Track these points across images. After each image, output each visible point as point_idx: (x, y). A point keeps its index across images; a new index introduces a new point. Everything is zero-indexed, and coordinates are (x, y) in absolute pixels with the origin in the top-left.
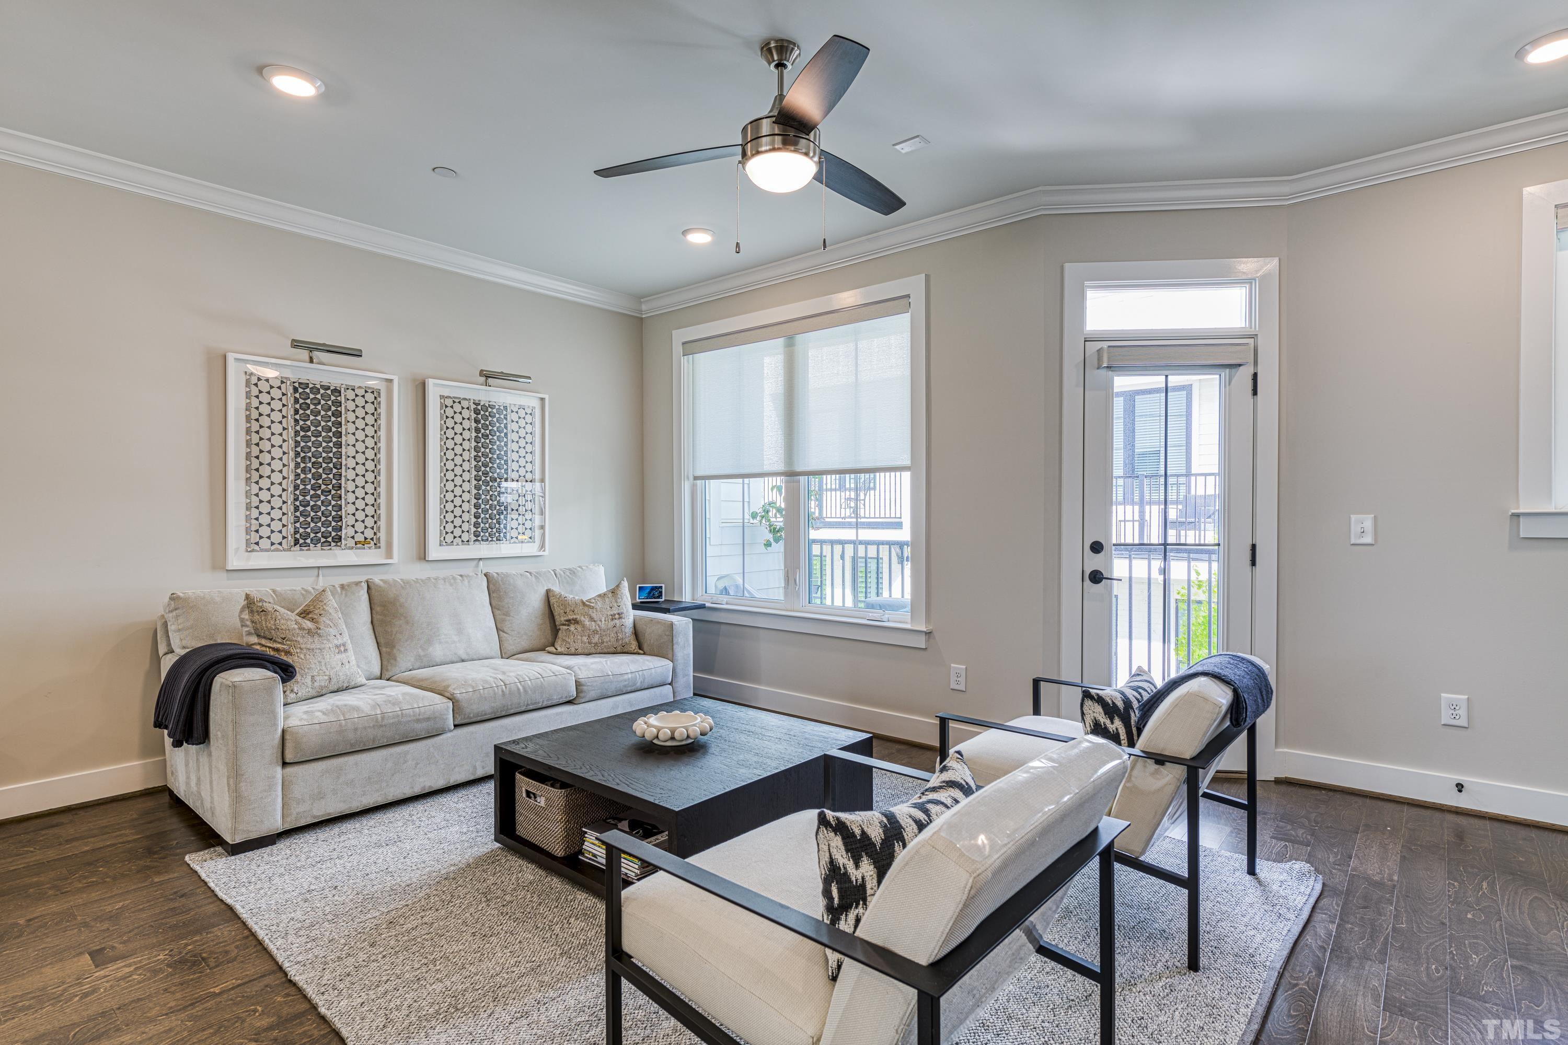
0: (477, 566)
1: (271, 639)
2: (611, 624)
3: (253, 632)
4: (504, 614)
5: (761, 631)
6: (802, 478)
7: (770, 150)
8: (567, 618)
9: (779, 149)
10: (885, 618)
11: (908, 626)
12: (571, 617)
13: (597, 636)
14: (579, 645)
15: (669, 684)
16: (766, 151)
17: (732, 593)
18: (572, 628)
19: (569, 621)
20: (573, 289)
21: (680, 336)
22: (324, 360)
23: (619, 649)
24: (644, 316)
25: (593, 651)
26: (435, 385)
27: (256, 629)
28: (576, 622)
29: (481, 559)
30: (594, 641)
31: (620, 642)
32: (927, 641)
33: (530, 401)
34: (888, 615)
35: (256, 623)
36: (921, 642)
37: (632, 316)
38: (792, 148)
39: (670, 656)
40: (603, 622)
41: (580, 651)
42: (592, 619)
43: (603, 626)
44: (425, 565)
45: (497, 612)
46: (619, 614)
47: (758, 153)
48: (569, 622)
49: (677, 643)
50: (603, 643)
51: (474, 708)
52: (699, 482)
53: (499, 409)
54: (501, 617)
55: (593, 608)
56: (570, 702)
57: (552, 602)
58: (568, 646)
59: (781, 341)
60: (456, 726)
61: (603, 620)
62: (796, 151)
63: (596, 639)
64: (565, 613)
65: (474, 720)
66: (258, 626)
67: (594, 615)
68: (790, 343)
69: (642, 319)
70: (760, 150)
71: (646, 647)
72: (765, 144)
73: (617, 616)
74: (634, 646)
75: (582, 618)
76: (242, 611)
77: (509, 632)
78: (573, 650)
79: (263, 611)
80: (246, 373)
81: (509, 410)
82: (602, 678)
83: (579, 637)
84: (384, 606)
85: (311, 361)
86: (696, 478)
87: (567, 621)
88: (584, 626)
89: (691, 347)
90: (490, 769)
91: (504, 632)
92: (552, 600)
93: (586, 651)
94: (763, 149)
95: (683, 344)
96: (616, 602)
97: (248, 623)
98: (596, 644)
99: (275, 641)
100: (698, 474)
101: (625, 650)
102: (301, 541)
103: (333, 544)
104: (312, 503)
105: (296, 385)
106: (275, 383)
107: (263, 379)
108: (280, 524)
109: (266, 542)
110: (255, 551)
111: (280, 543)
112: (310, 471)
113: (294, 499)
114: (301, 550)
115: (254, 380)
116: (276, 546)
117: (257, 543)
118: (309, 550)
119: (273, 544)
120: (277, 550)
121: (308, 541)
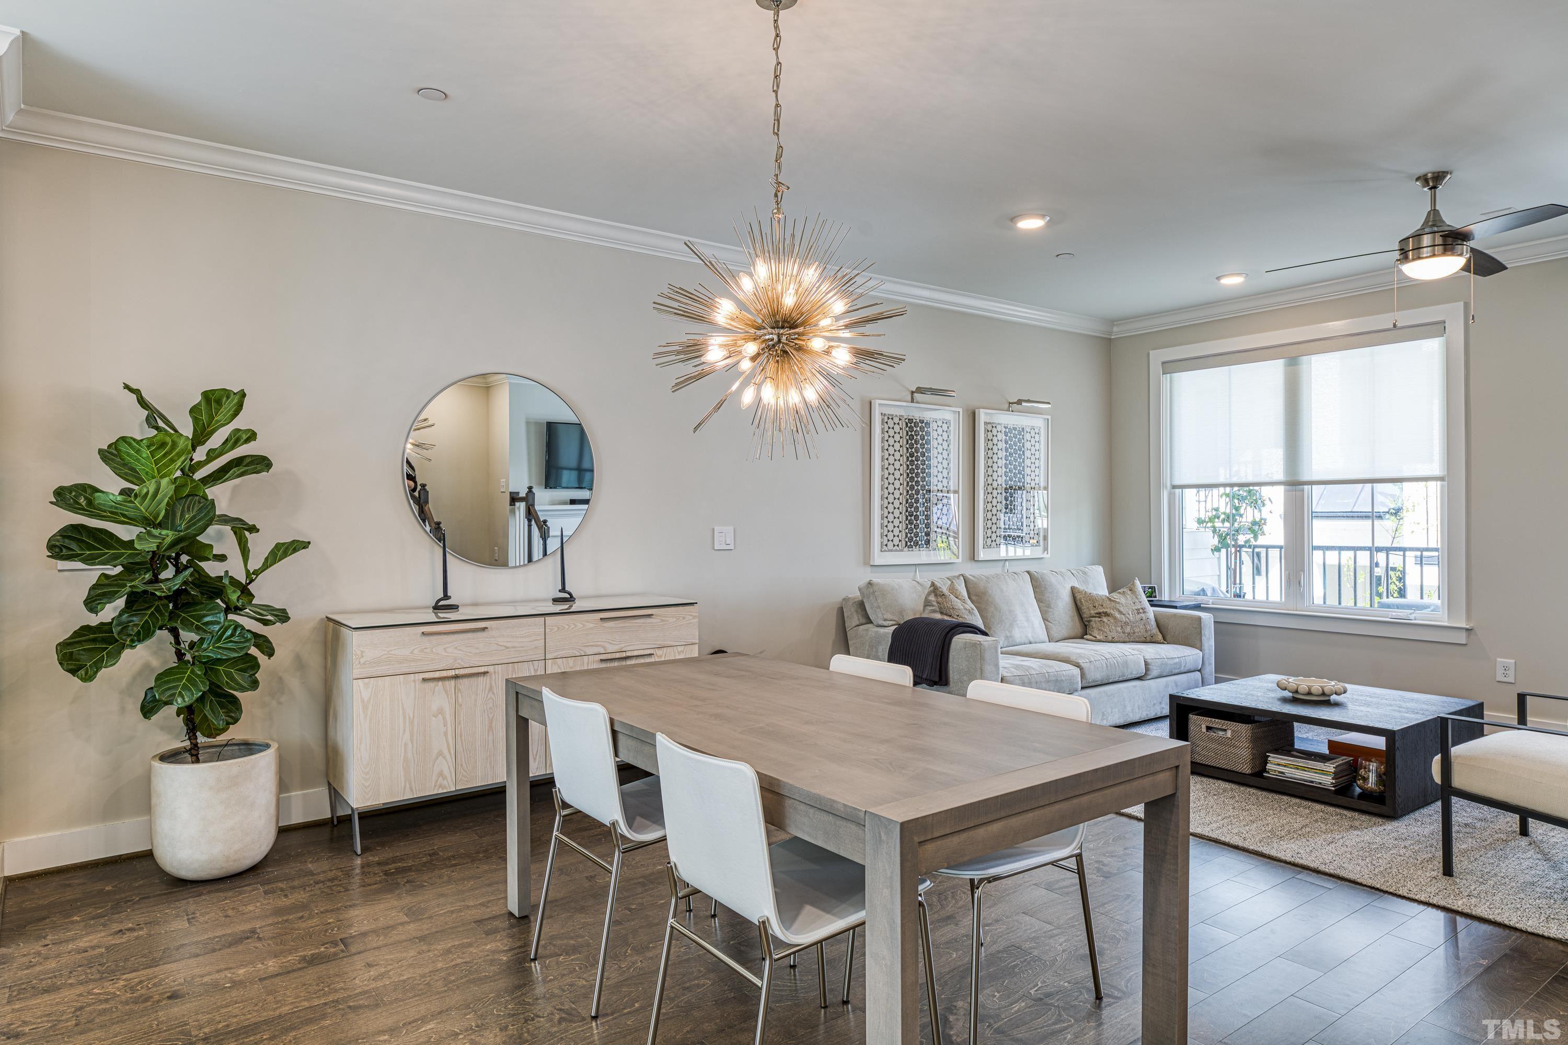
0: (1004, 566)
1: (950, 616)
2: (1138, 617)
3: (938, 610)
4: (1046, 607)
5: (1260, 629)
6: (1306, 487)
7: (1430, 257)
8: (1097, 611)
9: (1439, 255)
10: (1412, 617)
11: (1446, 624)
12: (1101, 611)
13: (1129, 628)
14: (1114, 634)
15: (1198, 671)
16: (1427, 257)
17: (1209, 594)
18: (1105, 619)
19: (1099, 613)
20: (1046, 317)
21: (1157, 357)
22: (919, 400)
23: (1148, 639)
24: (1113, 337)
25: (1127, 640)
26: (986, 414)
27: (940, 608)
28: (1107, 614)
29: (1006, 560)
30: (1126, 632)
31: (1149, 633)
32: (1468, 637)
33: (1038, 422)
34: (1418, 614)
35: (940, 604)
36: (1461, 638)
37: (1102, 337)
38: (1450, 253)
39: (1198, 645)
40: (1131, 616)
41: (1116, 639)
42: (1120, 612)
43: (1132, 618)
44: (974, 564)
45: (1041, 604)
46: (1142, 609)
47: (1419, 258)
48: (1099, 615)
49: (1204, 634)
50: (1134, 633)
51: (1094, 675)
52: (1178, 491)
53: (1019, 430)
54: (1045, 608)
55: (1119, 603)
56: (1139, 678)
57: (1078, 598)
58: (1105, 634)
59: (1281, 362)
60: (1082, 688)
61: (1130, 613)
62: (1453, 255)
63: (1128, 629)
64: (1095, 607)
65: (1090, 685)
66: (942, 606)
67: (1122, 609)
68: (1293, 362)
69: (1110, 339)
70: (1421, 256)
71: (1168, 638)
72: (1426, 252)
73: (1141, 611)
74: (1160, 637)
75: (1112, 612)
76: (929, 594)
77: (1052, 621)
78: (1110, 639)
79: (943, 595)
80: (882, 414)
81: (1025, 432)
82: (1161, 660)
83: (1113, 628)
84: (978, 596)
85: (912, 401)
86: (1174, 487)
87: (1097, 613)
88: (1115, 618)
89: (1170, 367)
90: (1166, 711)
91: (1048, 621)
92: (1078, 596)
93: (1121, 640)
94: (1425, 256)
95: (1163, 363)
96: (1137, 598)
97: (935, 603)
98: (1129, 634)
99: (953, 617)
100: (1176, 483)
101: (1153, 640)
102: (909, 544)
103: (925, 546)
104: (915, 514)
105: (907, 421)
106: (896, 420)
107: (890, 417)
108: (899, 529)
109: (890, 544)
110: (885, 551)
111: (898, 546)
112: (914, 488)
113: (907, 511)
114: (909, 551)
115: (887, 419)
116: (896, 547)
117: (886, 545)
118: (912, 551)
119: (894, 546)
120: (896, 551)
121: (912, 543)
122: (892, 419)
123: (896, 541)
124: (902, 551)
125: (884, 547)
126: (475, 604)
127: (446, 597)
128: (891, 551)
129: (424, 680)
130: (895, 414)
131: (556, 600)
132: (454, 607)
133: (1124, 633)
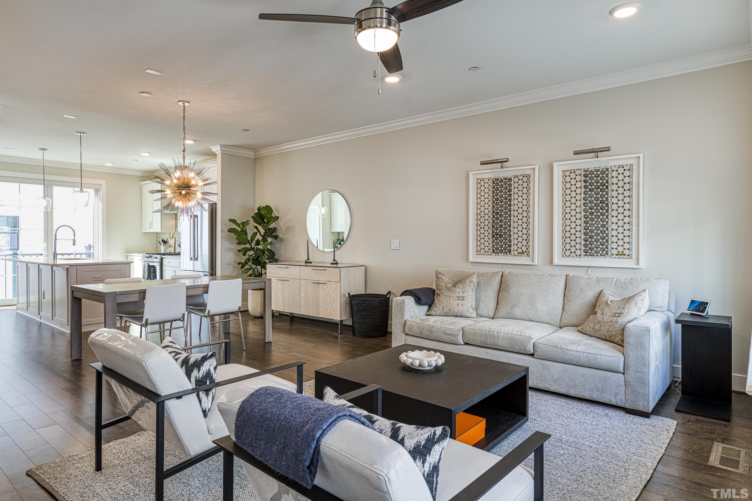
0: (587, 271)
13: (599, 325)
14: (588, 328)
23: (608, 338)
26: (559, 165)
29: (590, 267)
30: (596, 328)
31: (609, 333)
33: (629, 161)
41: (588, 332)
44: (553, 267)
49: (629, 343)
50: (599, 330)
53: (603, 171)
56: (529, 355)
57: (600, 299)
60: (465, 343)
74: (618, 338)
80: (476, 179)
81: (610, 171)
85: (501, 168)
92: (600, 297)
98: (596, 330)
101: (611, 340)
102: (496, 251)
103: (508, 253)
104: (499, 234)
105: (494, 180)
106: (486, 181)
107: (482, 180)
108: (488, 243)
109: (482, 251)
110: (479, 254)
111: (488, 252)
112: (499, 219)
113: (493, 232)
114: (495, 255)
115: (479, 181)
116: (486, 253)
117: (480, 251)
118: (498, 255)
119: (485, 252)
120: (487, 255)
121: (498, 251)
122: (484, 180)
123: (486, 249)
124: (491, 255)
125: (478, 252)
126: (322, 263)
127: (308, 259)
128: (483, 255)
129: (278, 280)
130: (485, 178)
131: (332, 264)
132: (311, 262)
133: (593, 329)
